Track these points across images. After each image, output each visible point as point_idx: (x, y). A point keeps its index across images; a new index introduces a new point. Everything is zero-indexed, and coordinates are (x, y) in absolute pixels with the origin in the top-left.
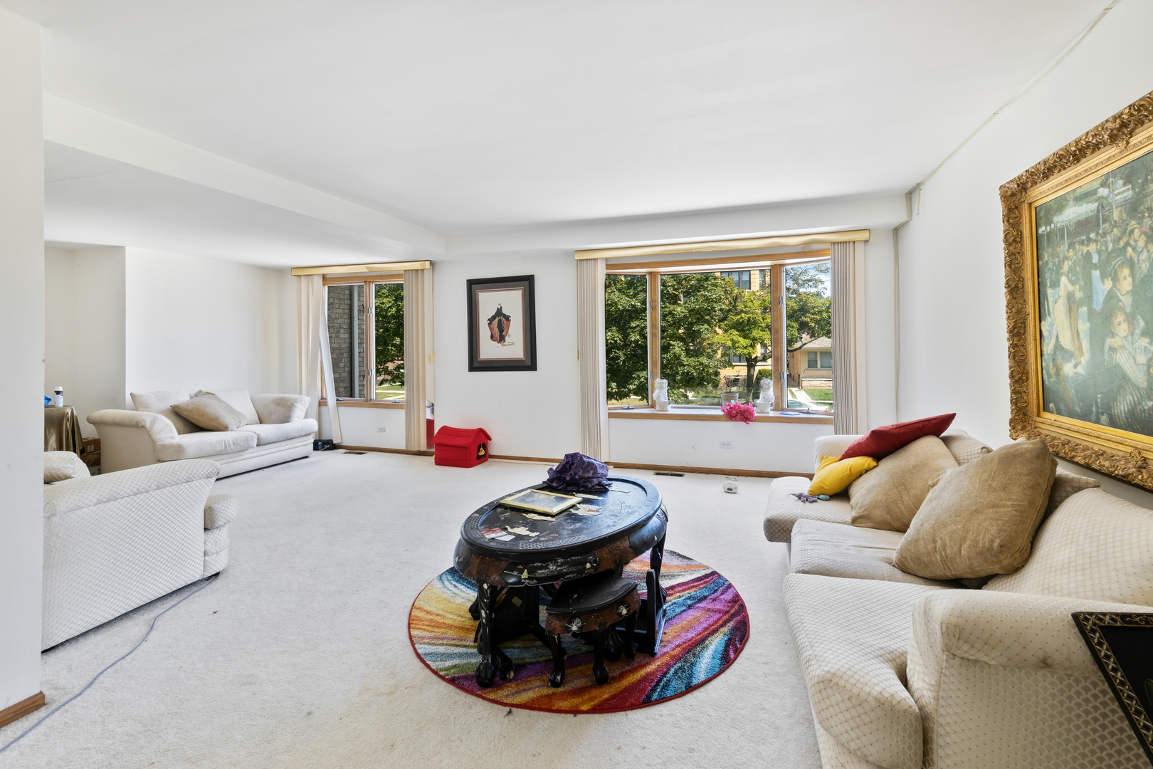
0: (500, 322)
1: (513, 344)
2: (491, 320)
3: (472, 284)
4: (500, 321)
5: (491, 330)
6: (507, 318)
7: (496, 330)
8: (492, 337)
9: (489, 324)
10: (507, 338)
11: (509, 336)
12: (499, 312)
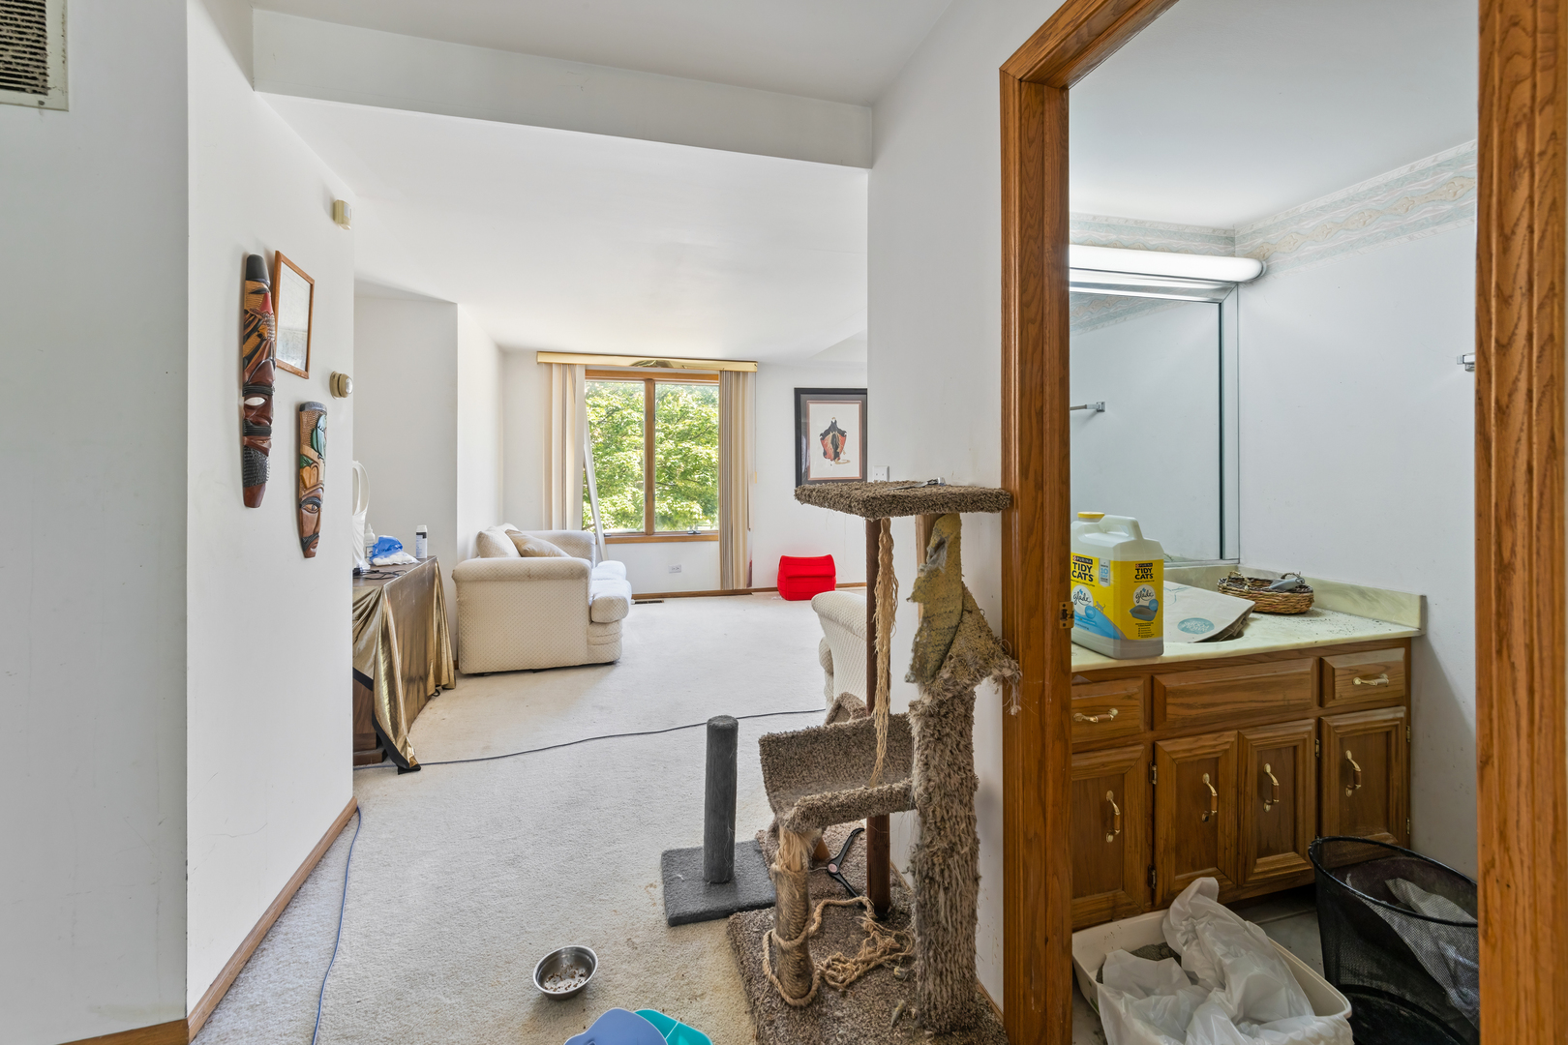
0: (834, 439)
1: (848, 461)
2: (824, 435)
3: (799, 393)
4: (834, 436)
5: (824, 446)
6: (843, 433)
7: (830, 446)
8: (825, 454)
9: (822, 439)
10: (842, 455)
11: (844, 453)
12: (833, 426)
